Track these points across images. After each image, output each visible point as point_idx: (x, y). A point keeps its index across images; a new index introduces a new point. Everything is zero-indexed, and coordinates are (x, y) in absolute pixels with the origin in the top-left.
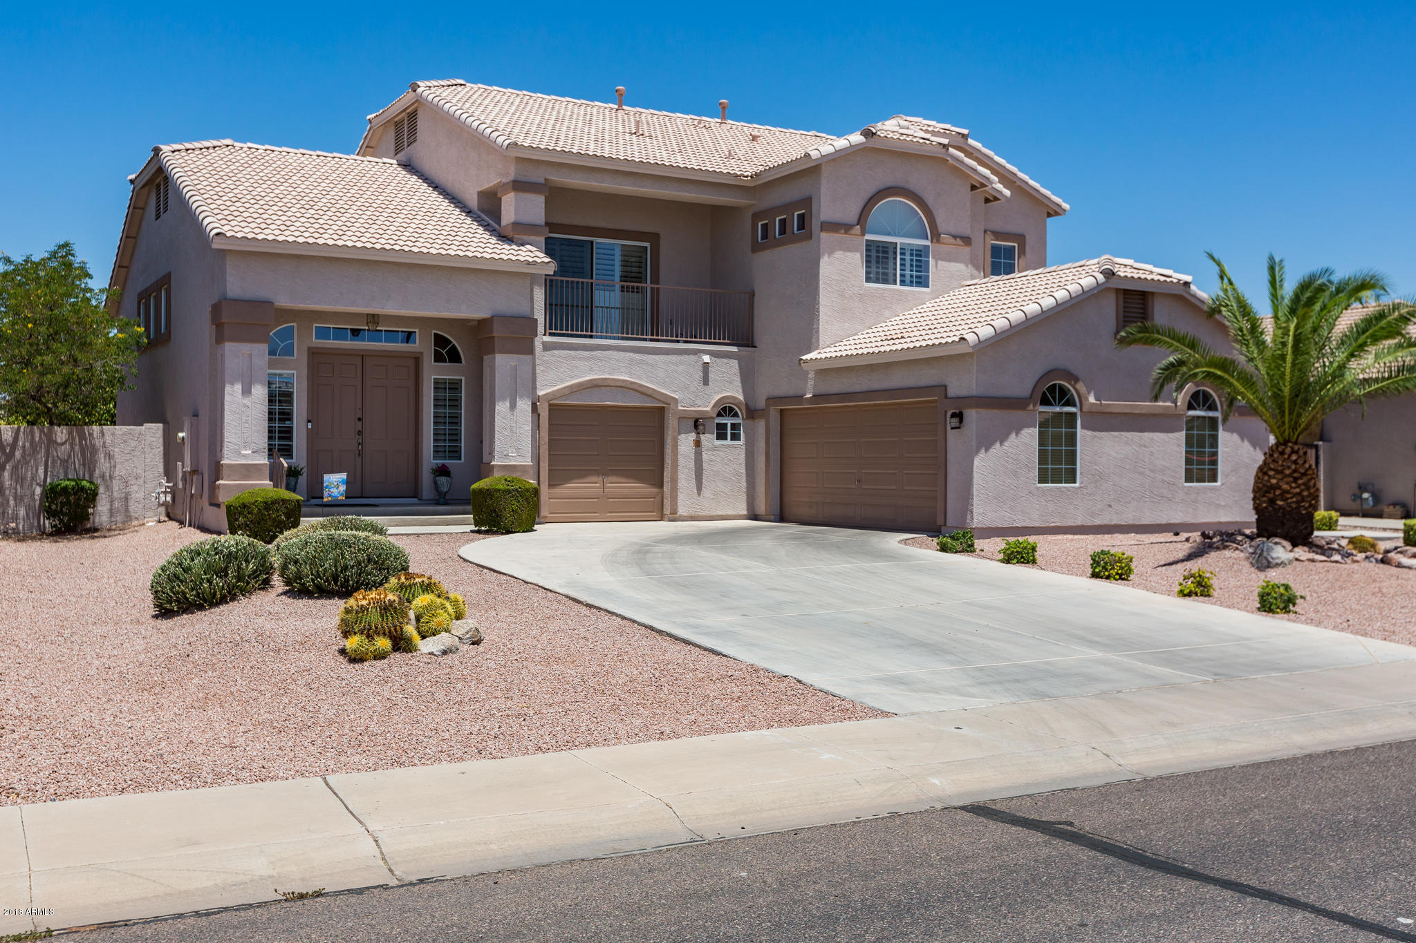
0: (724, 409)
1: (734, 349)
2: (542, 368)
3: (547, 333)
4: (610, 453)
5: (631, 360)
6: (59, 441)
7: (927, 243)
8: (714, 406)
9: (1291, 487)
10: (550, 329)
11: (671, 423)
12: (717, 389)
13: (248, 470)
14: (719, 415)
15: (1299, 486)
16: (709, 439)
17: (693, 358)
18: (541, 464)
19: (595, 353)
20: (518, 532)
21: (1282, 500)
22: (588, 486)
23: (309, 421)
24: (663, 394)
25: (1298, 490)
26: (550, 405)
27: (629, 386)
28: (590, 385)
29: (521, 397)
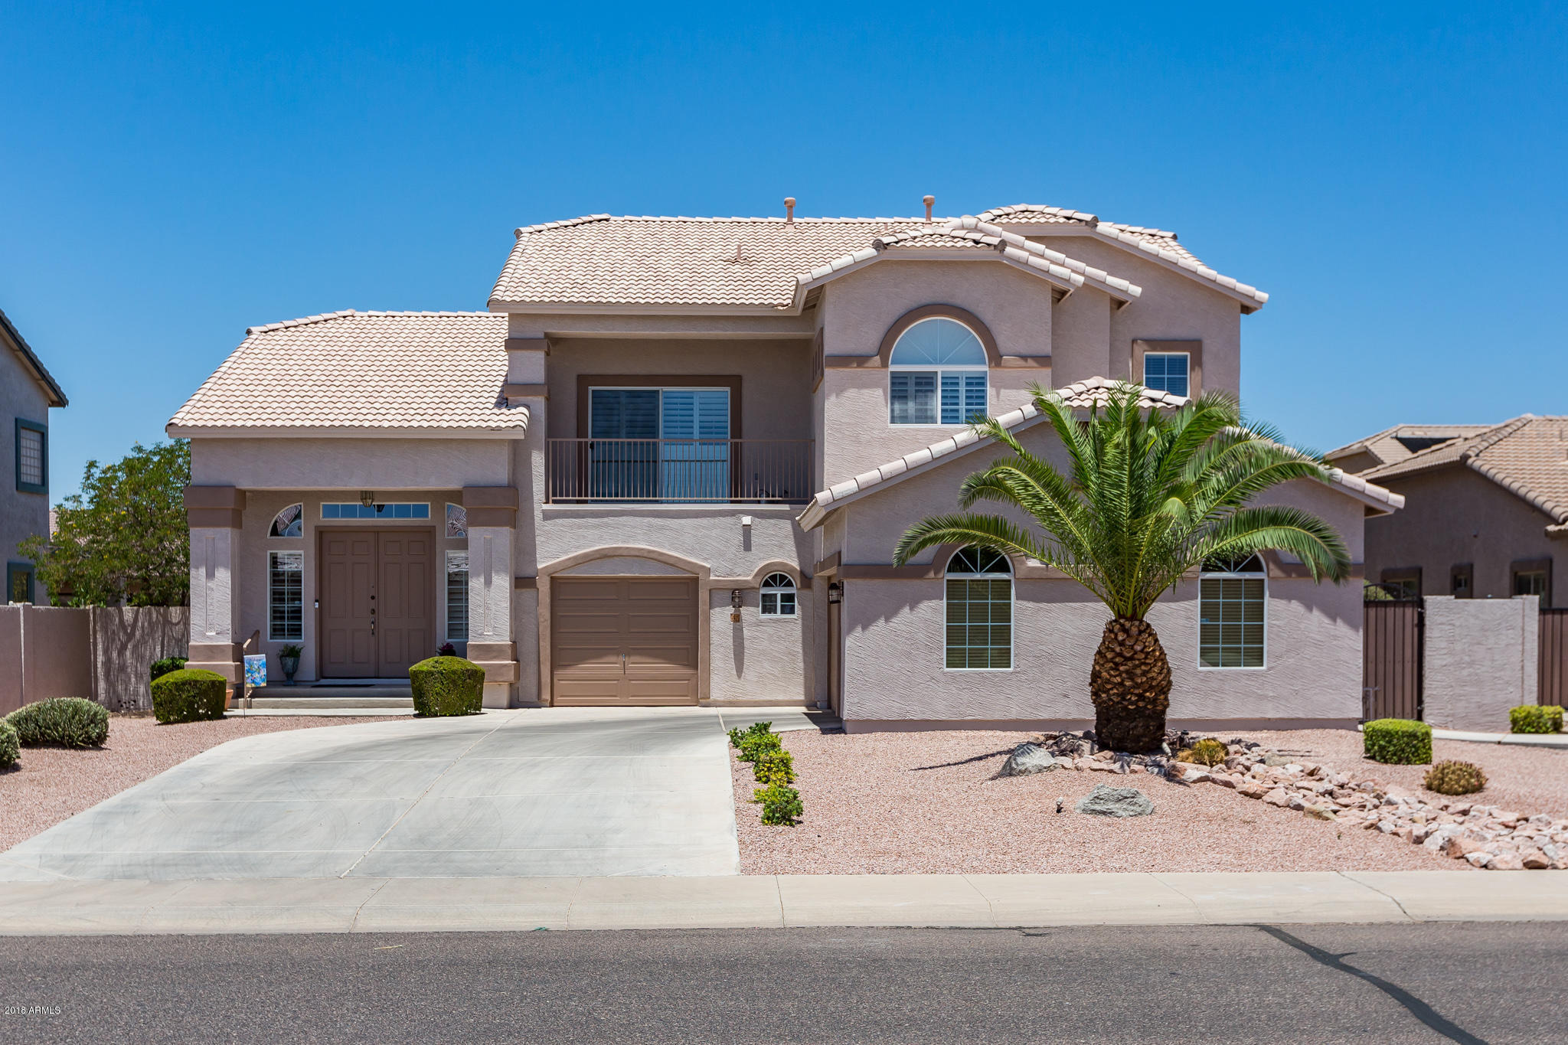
0: (773, 578)
1: (786, 507)
2: (543, 539)
3: (551, 501)
4: (632, 630)
5: (650, 526)
6: (174, 621)
7: (985, 368)
8: (756, 575)
9: (1111, 676)
10: (554, 495)
11: (703, 595)
12: (762, 555)
13: (212, 651)
14: (767, 584)
15: (1120, 675)
16: (751, 613)
17: (729, 520)
18: (541, 643)
19: (605, 520)
20: (445, 716)
21: (1104, 692)
22: (609, 666)
23: (316, 601)
24: (690, 563)
25: (1119, 679)
26: (552, 578)
27: (645, 555)
28: (598, 556)
29: (497, 572)
